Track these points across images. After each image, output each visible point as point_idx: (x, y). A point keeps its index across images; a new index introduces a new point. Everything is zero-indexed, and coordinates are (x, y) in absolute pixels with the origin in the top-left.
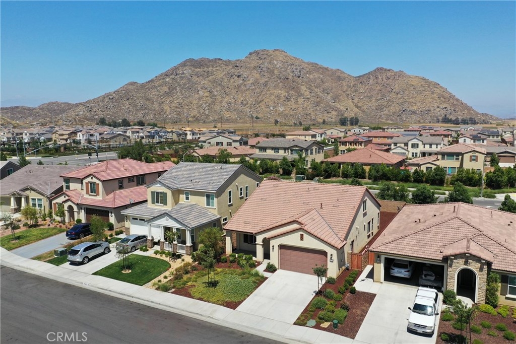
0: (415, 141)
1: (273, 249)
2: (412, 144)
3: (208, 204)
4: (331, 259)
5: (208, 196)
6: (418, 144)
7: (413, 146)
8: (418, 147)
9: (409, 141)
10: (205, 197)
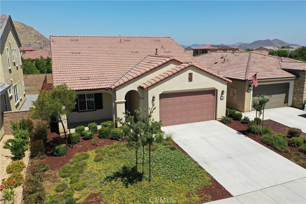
1: (153, 100)
4: (221, 97)
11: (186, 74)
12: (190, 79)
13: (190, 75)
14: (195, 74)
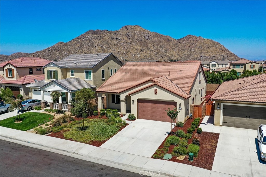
0: (214, 63)
1: (133, 102)
2: (212, 64)
3: (87, 78)
4: (180, 108)
5: (87, 72)
6: (215, 65)
7: (213, 65)
8: (215, 66)
9: (210, 63)
10: (85, 73)
11: (153, 90)
12: (156, 93)
13: (156, 90)
14: (159, 90)
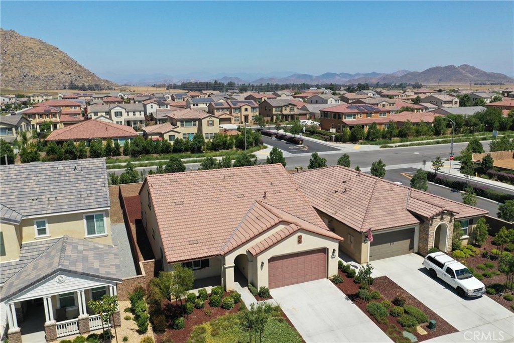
0: (118, 109)
1: (262, 266)
2: (115, 112)
3: (91, 231)
4: (333, 255)
5: (90, 218)
6: (121, 112)
7: (117, 114)
8: (122, 116)
9: (112, 109)
11: (295, 237)
12: (300, 241)
13: (300, 237)
14: (305, 237)
